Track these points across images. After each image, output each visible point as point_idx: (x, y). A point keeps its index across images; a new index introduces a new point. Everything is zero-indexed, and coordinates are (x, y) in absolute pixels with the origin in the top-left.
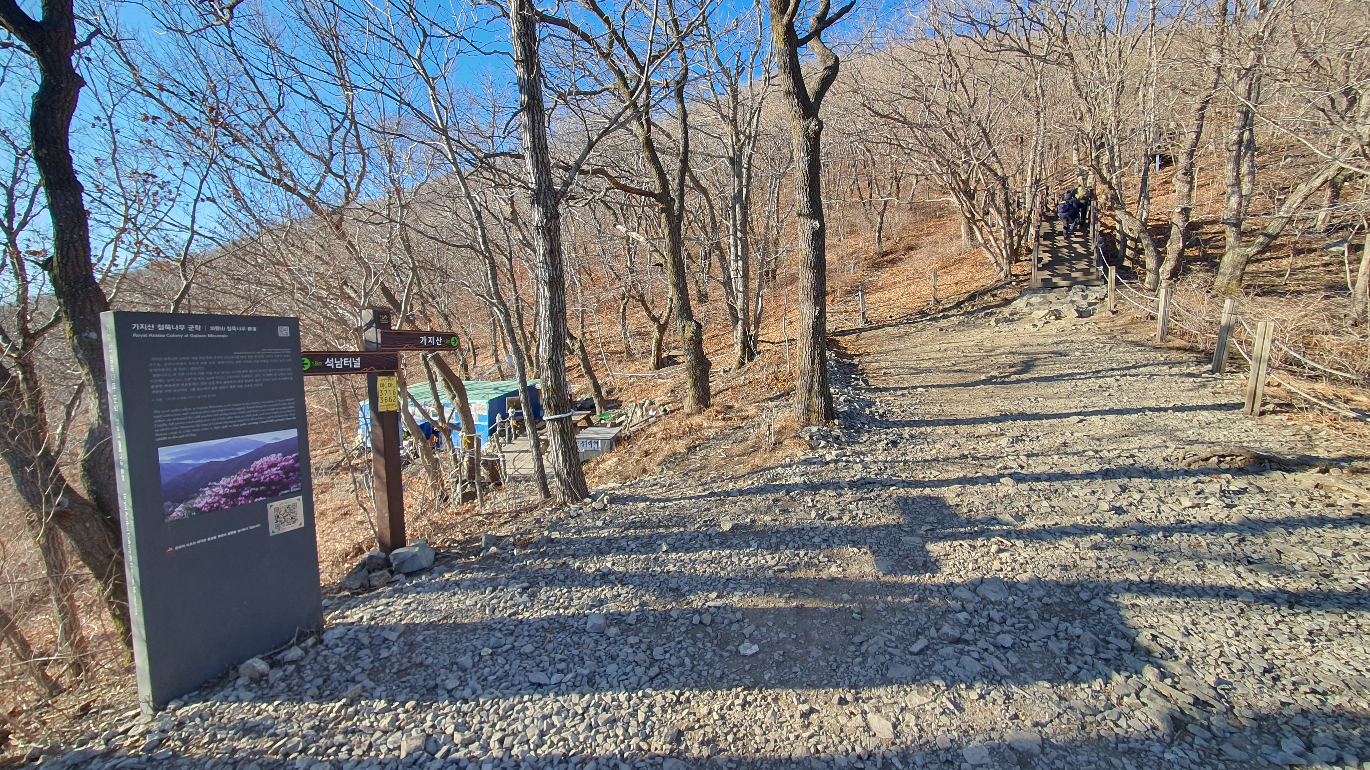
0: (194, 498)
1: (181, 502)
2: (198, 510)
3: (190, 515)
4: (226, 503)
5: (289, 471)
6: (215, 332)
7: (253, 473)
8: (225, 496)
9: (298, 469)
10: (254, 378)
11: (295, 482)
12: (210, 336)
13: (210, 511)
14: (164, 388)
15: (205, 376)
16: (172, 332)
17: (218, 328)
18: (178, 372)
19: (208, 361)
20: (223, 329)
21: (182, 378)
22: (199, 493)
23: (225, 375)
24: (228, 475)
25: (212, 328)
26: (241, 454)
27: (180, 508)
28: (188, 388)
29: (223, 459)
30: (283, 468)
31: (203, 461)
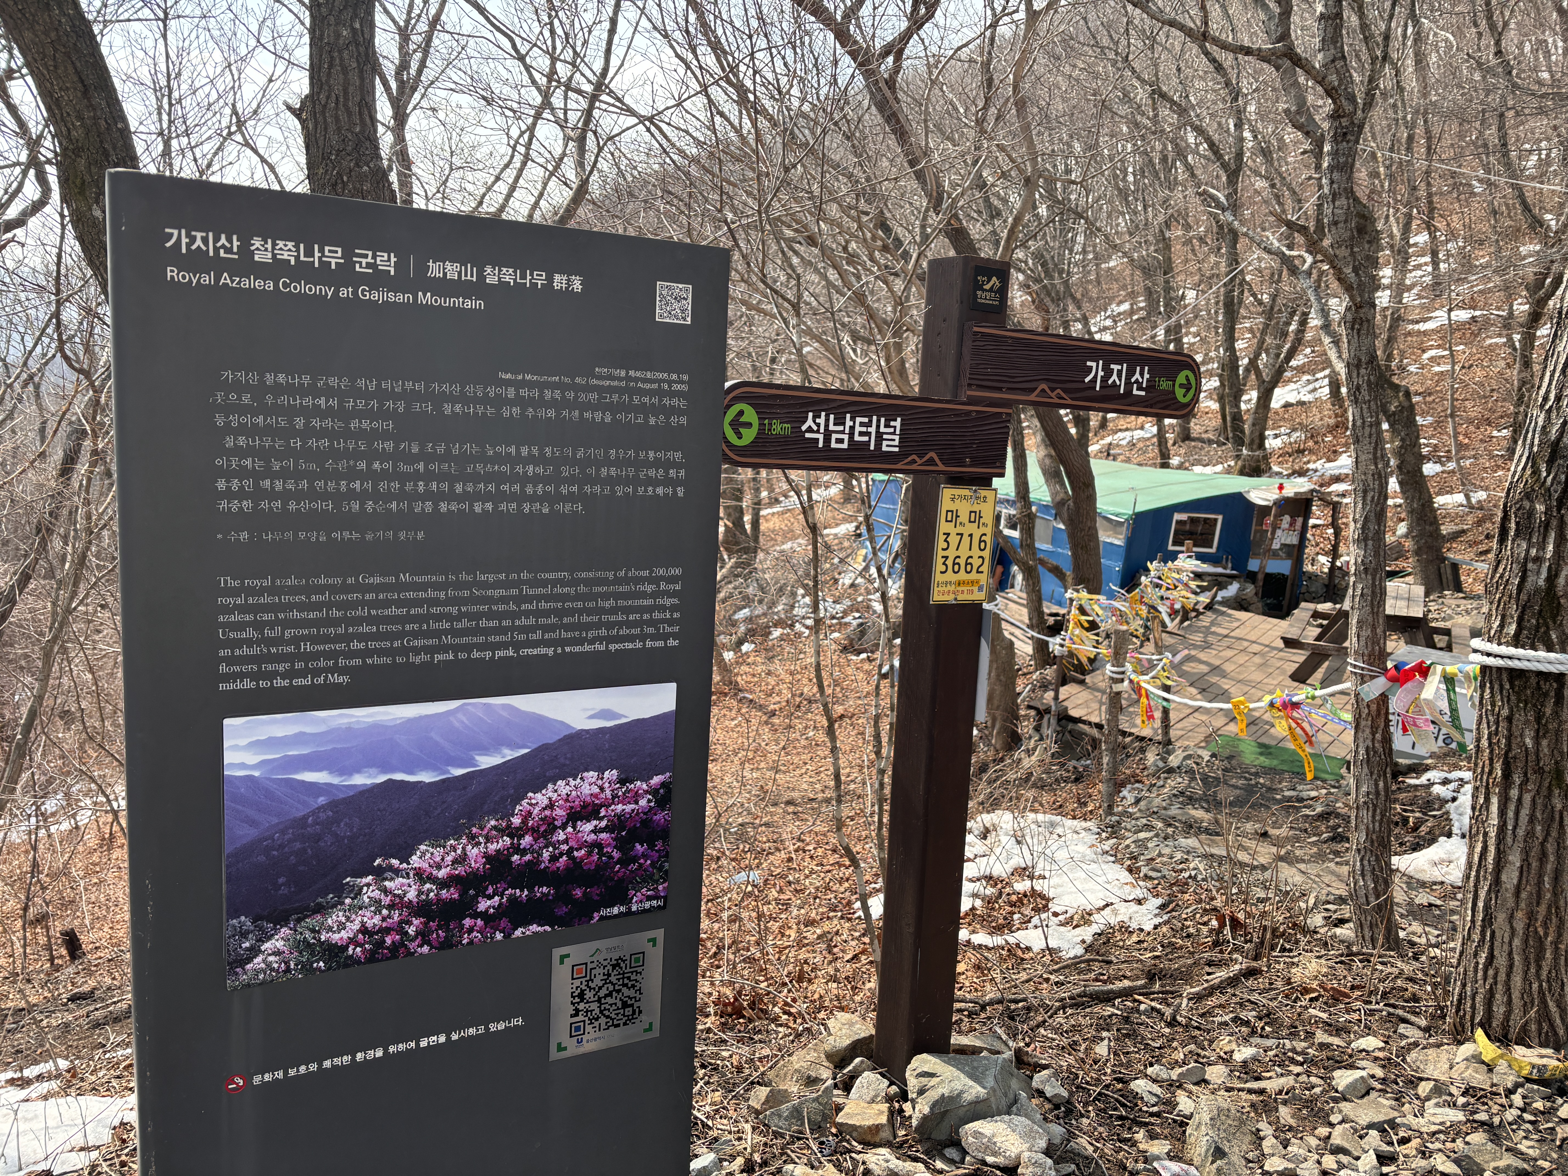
0: (322, 909)
1: (281, 920)
2: (334, 952)
3: (307, 968)
4: (423, 935)
5: (635, 836)
6: (443, 287)
7: (515, 833)
8: (422, 909)
9: (664, 833)
10: (556, 479)
11: (648, 879)
12: (426, 298)
13: (372, 957)
14: (258, 494)
15: (397, 456)
16: (301, 272)
17: (452, 270)
18: (308, 432)
19: (411, 397)
20: (470, 275)
21: (319, 456)
22: (340, 891)
23: (465, 459)
24: (437, 837)
25: (435, 269)
26: (486, 762)
27: (276, 943)
28: (338, 498)
29: (426, 777)
30: (617, 824)
31: (361, 780)
